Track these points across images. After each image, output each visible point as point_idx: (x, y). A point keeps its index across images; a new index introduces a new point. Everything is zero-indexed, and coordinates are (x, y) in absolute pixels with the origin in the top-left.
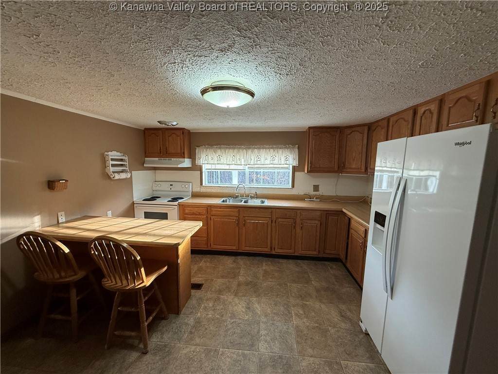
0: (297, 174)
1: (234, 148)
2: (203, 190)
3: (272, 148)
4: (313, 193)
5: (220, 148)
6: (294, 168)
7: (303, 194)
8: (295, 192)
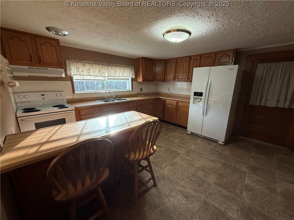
0: (133, 82)
1: (100, 64)
2: (75, 97)
3: (123, 67)
4: (140, 92)
5: (89, 63)
6: (132, 79)
7: (136, 93)
8: (133, 93)
